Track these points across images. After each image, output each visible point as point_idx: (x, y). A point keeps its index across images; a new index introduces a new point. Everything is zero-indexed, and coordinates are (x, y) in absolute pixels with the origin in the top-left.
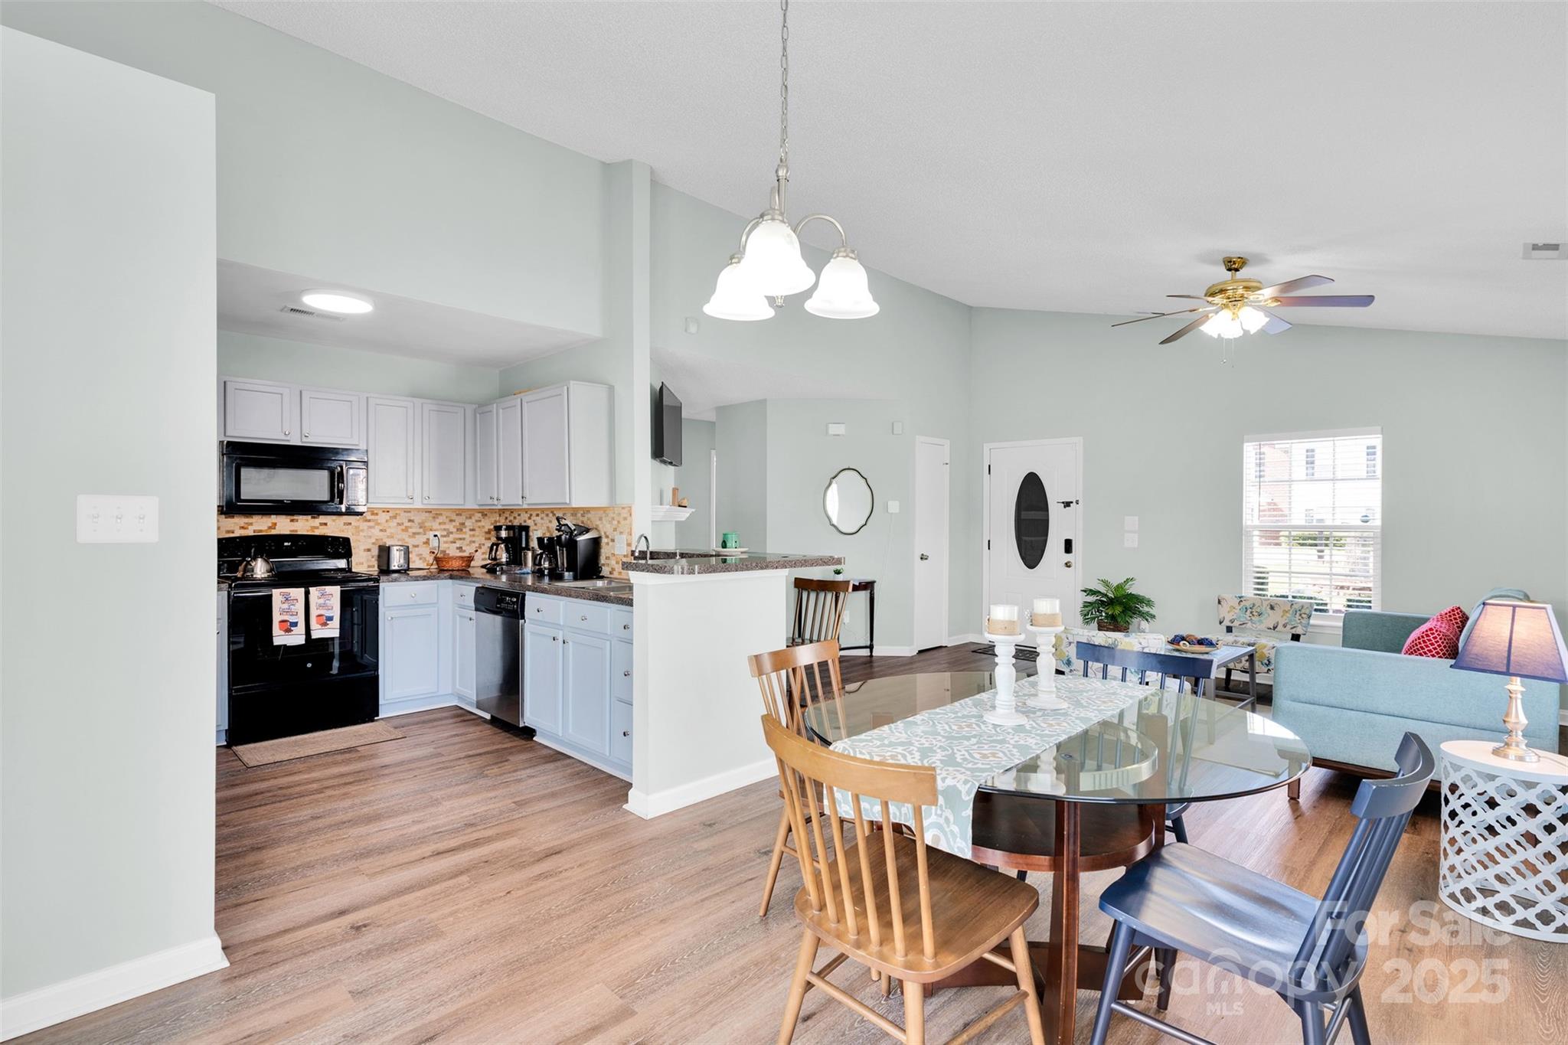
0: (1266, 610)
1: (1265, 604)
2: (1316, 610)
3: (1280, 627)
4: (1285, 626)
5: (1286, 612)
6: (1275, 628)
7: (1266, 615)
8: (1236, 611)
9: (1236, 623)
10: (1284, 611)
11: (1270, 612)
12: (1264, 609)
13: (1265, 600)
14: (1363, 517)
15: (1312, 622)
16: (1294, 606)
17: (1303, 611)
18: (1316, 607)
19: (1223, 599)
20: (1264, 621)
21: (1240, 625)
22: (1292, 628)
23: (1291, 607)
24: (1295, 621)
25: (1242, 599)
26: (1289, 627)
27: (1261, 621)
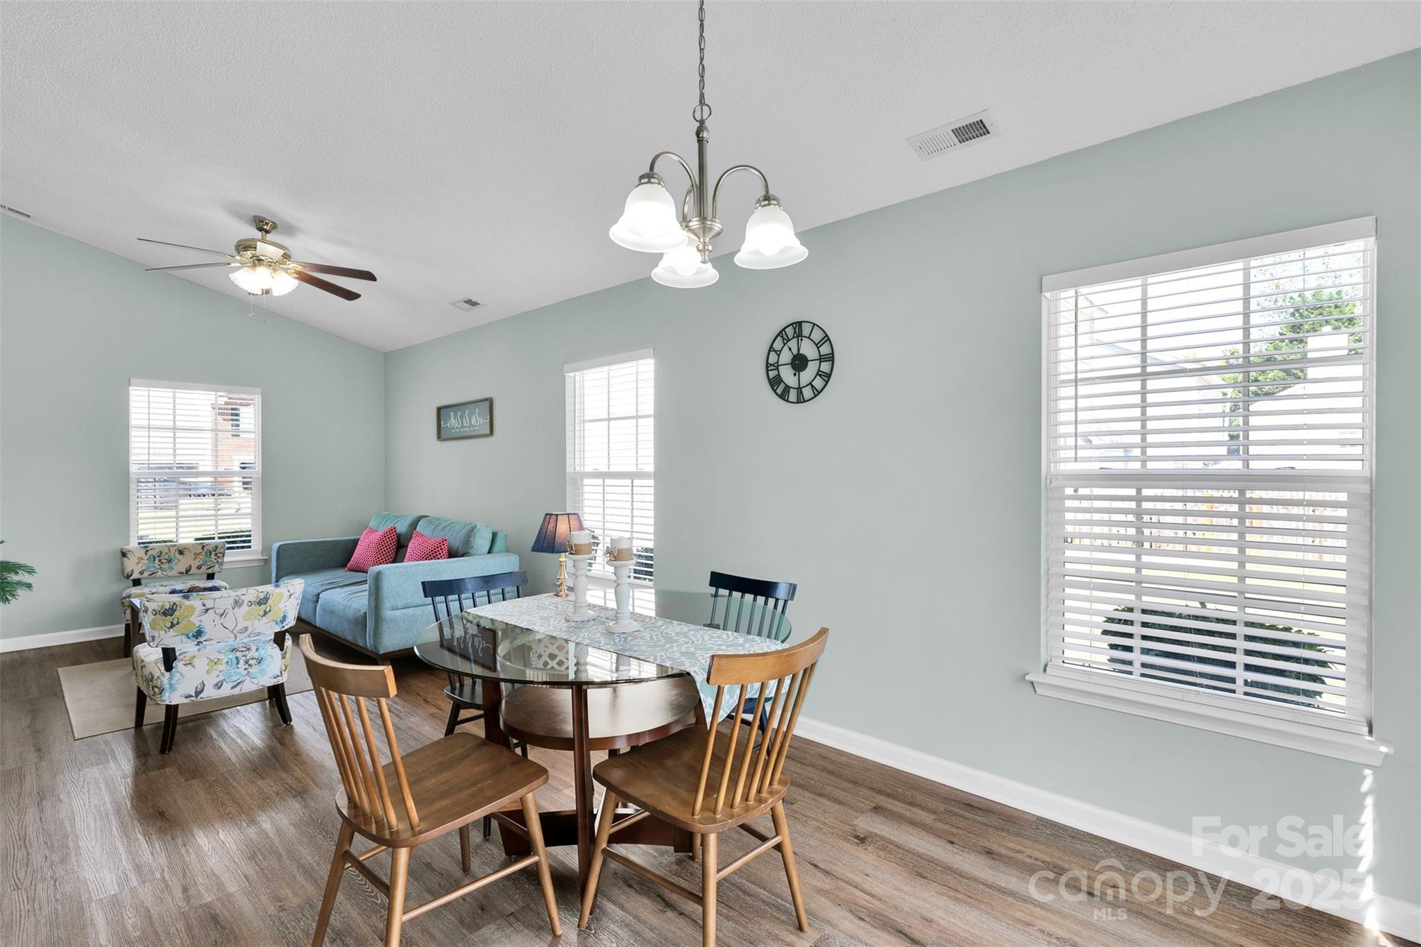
0: (175, 556)
1: (173, 550)
2: (229, 548)
3: (194, 570)
4: (199, 568)
5: (196, 555)
6: (187, 572)
7: (176, 560)
8: (144, 562)
9: (146, 574)
10: (195, 554)
11: (180, 557)
12: (172, 555)
13: (172, 546)
14: (242, 463)
15: (226, 559)
16: (206, 548)
17: (218, 551)
18: (227, 546)
19: (129, 551)
20: (174, 567)
21: (150, 575)
22: (208, 569)
23: (202, 549)
24: (211, 561)
25: (148, 549)
26: (204, 568)
27: (171, 568)
